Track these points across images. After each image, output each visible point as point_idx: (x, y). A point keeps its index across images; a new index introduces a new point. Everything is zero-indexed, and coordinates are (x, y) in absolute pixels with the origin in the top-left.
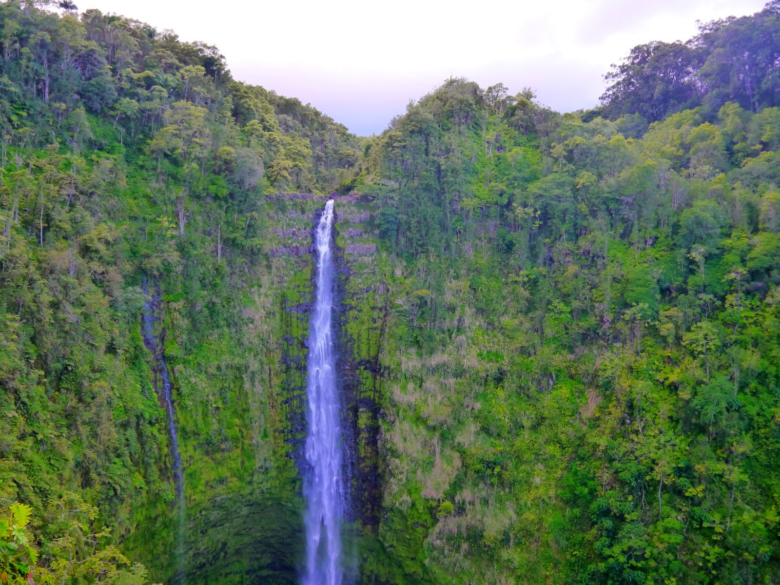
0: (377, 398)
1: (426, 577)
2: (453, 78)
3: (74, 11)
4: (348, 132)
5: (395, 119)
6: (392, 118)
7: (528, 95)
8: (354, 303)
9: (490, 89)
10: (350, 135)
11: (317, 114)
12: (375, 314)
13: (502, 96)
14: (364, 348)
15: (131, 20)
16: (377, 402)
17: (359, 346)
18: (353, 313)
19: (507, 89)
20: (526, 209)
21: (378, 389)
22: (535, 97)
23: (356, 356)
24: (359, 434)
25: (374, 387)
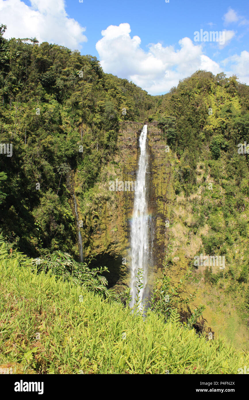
0: (165, 213)
1: (185, 290)
2: (200, 70)
3: (37, 43)
4: (148, 94)
5: (172, 88)
7: (235, 78)
8: (156, 171)
9: (218, 75)
12: (165, 176)
13: (224, 78)
14: (160, 191)
15: (61, 46)
16: (165, 215)
17: (157, 190)
18: (155, 175)
19: (225, 75)
20: (234, 130)
21: (165, 209)
22: (238, 79)
23: (156, 194)
24: (157, 228)
25: (164, 208)
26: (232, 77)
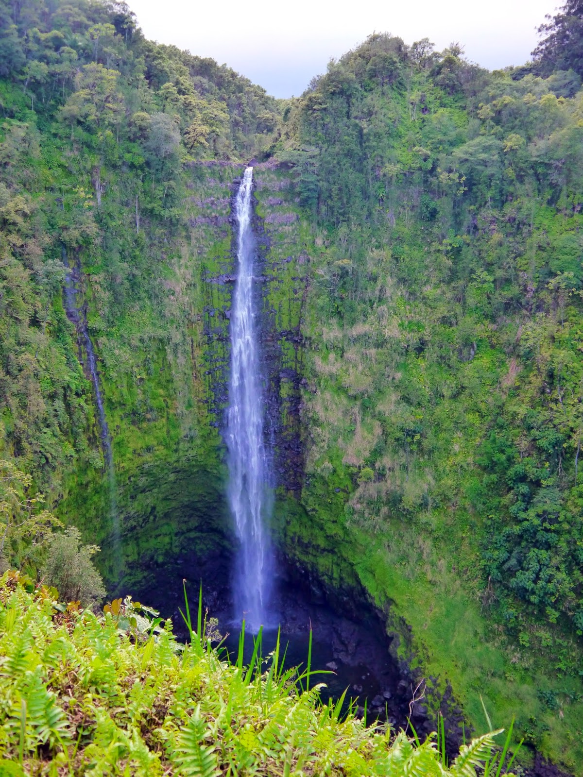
0: (298, 369)
1: (347, 539)
2: (377, 33)
4: (267, 94)
5: (314, 79)
6: (311, 79)
7: (456, 51)
8: (274, 274)
9: (415, 45)
10: (268, 98)
11: (234, 75)
12: (296, 285)
13: (428, 52)
14: (285, 318)
16: (298, 372)
17: (280, 317)
18: (274, 284)
19: (433, 44)
20: (451, 175)
21: (299, 359)
22: (463, 53)
23: (278, 327)
24: (281, 403)
25: (296, 357)
26: (448, 48)
